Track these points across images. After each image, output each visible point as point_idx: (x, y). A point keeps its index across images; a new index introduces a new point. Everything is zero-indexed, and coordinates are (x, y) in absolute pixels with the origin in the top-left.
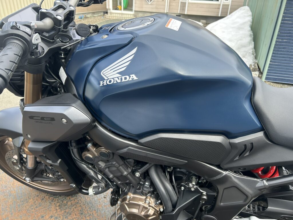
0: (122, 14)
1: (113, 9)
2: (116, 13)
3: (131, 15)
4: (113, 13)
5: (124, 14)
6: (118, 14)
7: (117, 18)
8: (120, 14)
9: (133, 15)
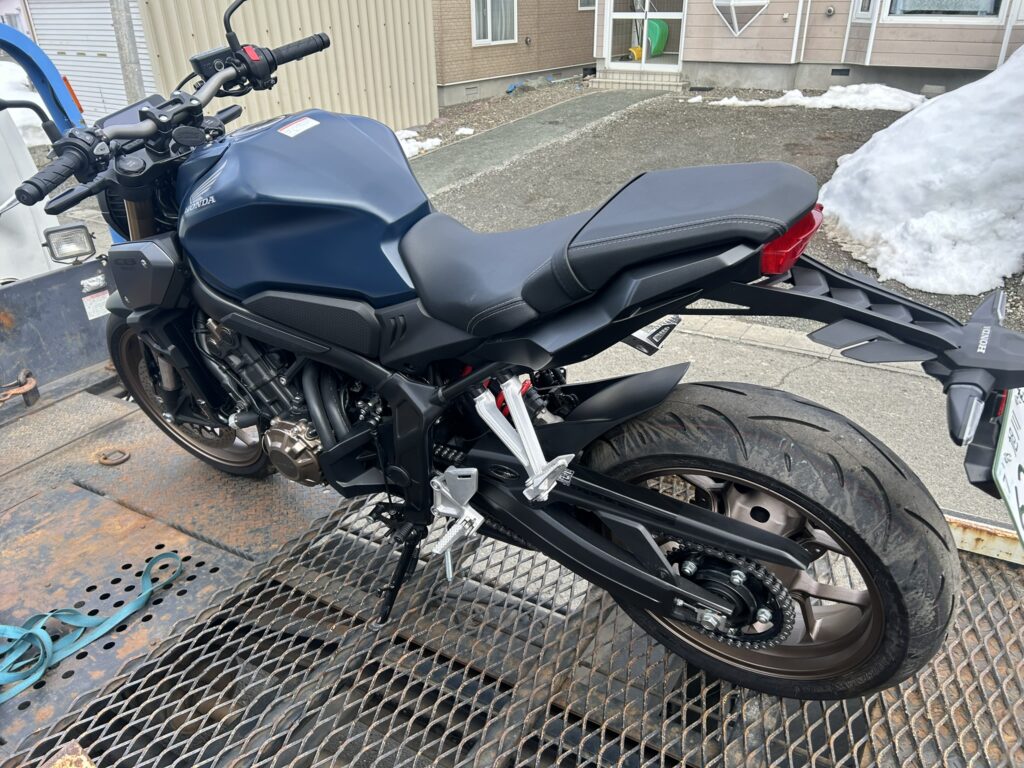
0: (642, 73)
1: (613, 59)
2: (621, 72)
3: (670, 74)
4: (614, 72)
5: (648, 73)
6: (627, 72)
7: (623, 87)
8: (633, 73)
9: (676, 75)
